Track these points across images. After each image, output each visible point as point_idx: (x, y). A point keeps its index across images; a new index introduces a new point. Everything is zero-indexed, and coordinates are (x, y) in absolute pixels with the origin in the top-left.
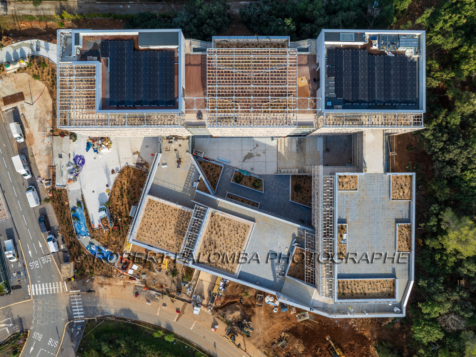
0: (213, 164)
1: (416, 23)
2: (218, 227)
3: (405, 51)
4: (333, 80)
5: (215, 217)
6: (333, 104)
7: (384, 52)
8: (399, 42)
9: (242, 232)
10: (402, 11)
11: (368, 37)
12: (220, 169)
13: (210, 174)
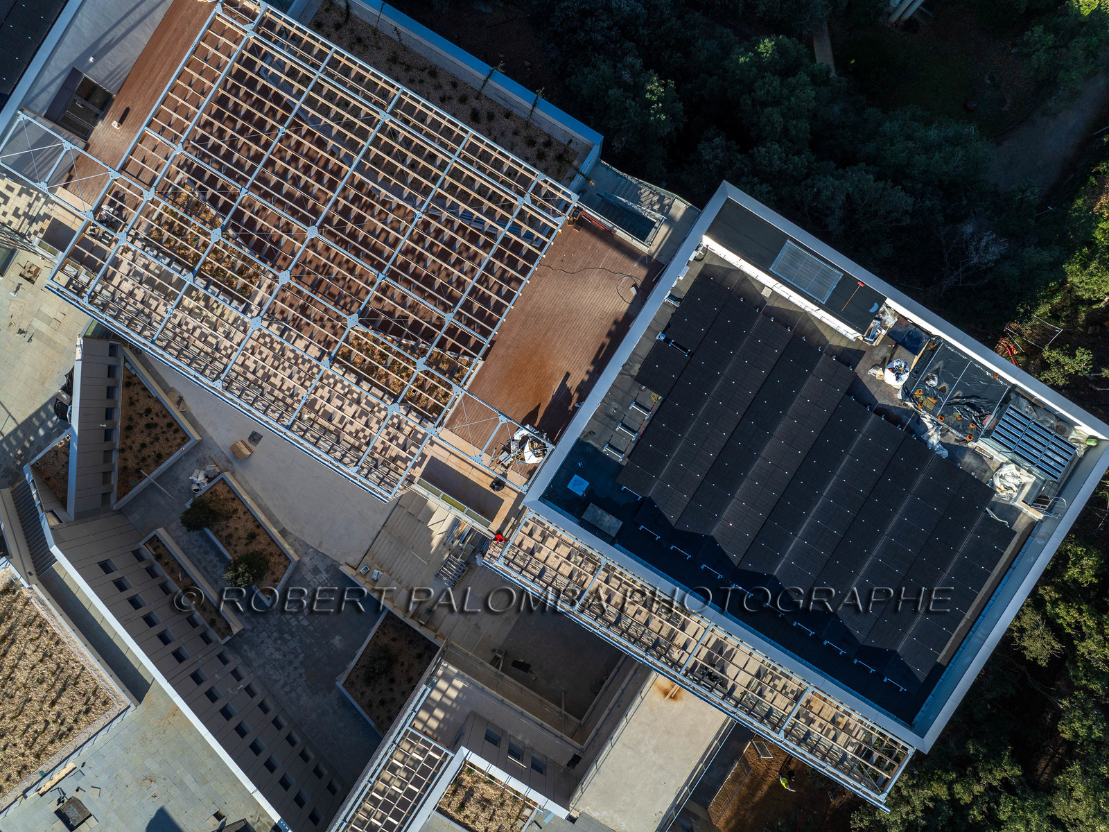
0: (166, 414)
1: (1105, 373)
3: (1001, 466)
4: (649, 405)
5: (15, 601)
6: (591, 496)
7: (918, 420)
8: (999, 417)
9: (71, 708)
10: (1080, 301)
11: (891, 321)
12: (179, 440)
13: (139, 438)
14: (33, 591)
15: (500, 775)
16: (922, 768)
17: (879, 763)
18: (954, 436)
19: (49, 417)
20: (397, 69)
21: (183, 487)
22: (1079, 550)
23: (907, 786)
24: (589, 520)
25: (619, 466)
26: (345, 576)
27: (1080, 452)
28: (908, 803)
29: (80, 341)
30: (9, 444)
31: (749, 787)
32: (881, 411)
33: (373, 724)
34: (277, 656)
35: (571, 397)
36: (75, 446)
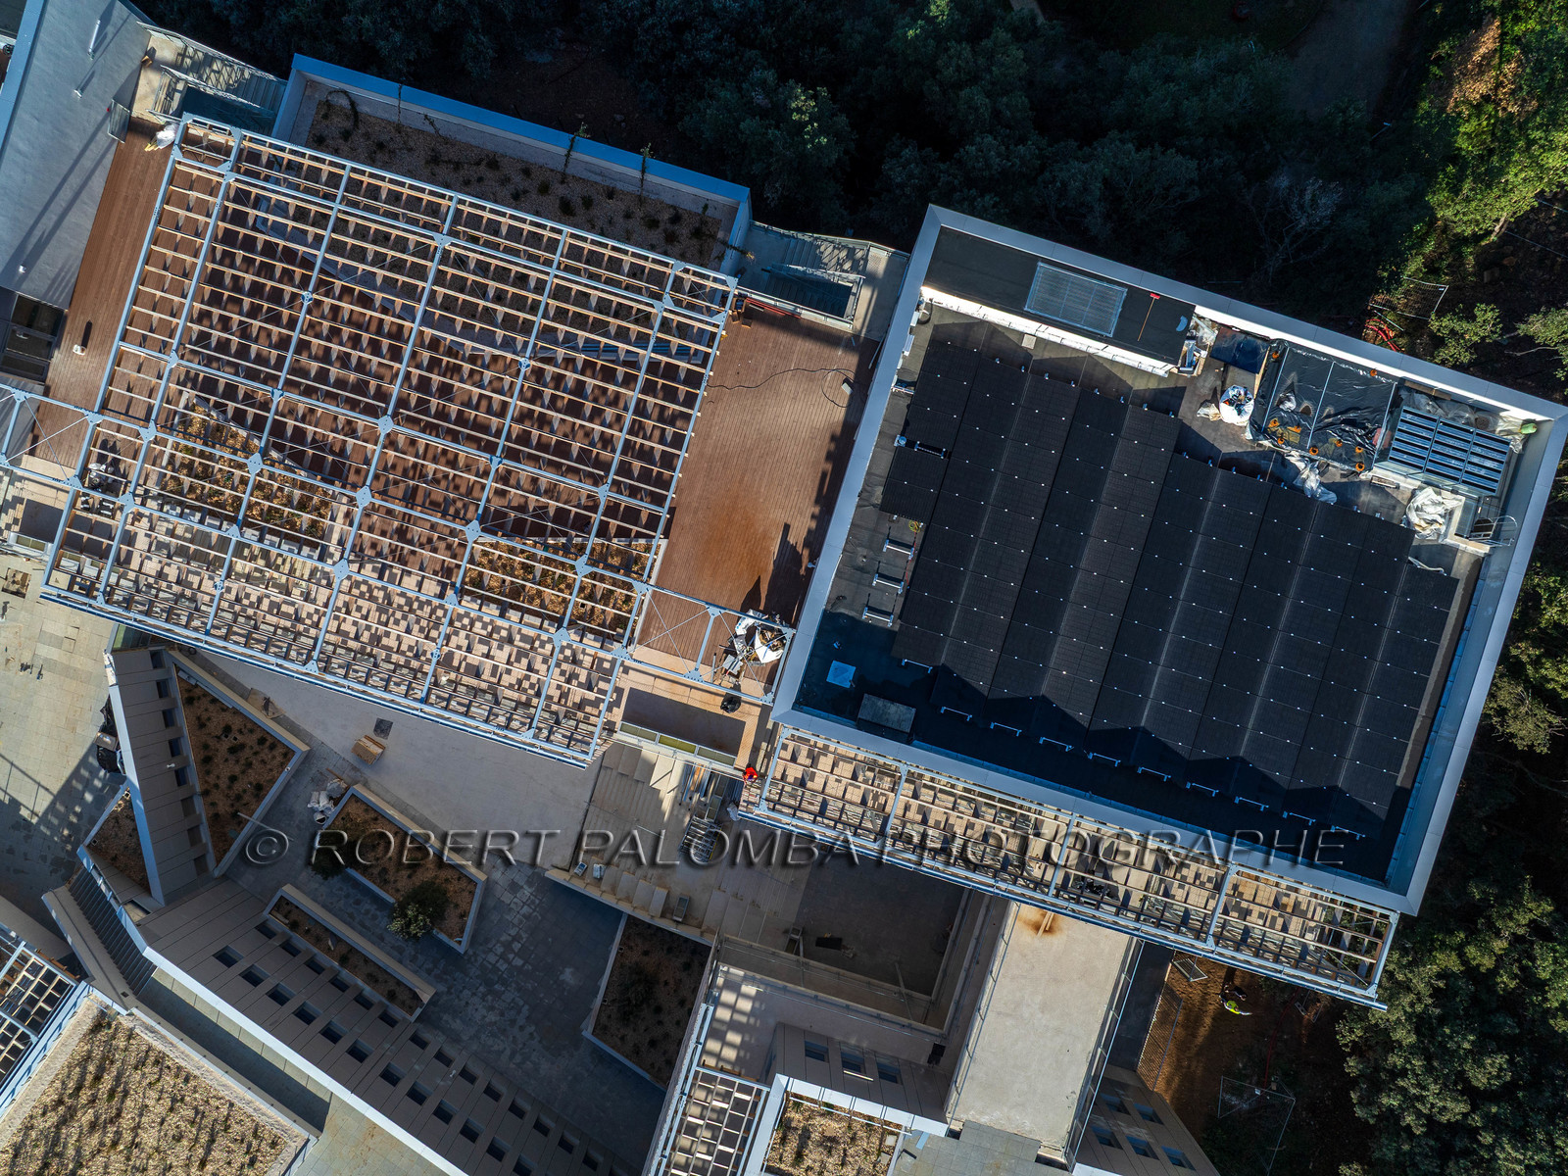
0: (253, 727)
1: (1522, 329)
2: (112, 1093)
3: (1413, 494)
4: (909, 540)
5: (113, 1037)
6: (864, 685)
7: (1283, 461)
8: (1393, 428)
9: (229, 1163)
10: (1463, 240)
11: (1209, 336)
12: (279, 759)
13: (224, 769)
14: (134, 1018)
15: (840, 1099)
16: (1415, 935)
17: (1355, 945)
18: (1337, 471)
19: (94, 774)
20: (443, 171)
21: (302, 822)
22: (1551, 581)
23: (1401, 967)
24: (869, 718)
25: (890, 633)
26: (556, 885)
27: (1517, 446)
28: (1409, 989)
29: (108, 659)
30: (49, 825)
31: (1185, 1026)
32: (1229, 462)
33: (647, 1076)
34: (492, 1017)
35: (798, 557)
36: (139, 804)
